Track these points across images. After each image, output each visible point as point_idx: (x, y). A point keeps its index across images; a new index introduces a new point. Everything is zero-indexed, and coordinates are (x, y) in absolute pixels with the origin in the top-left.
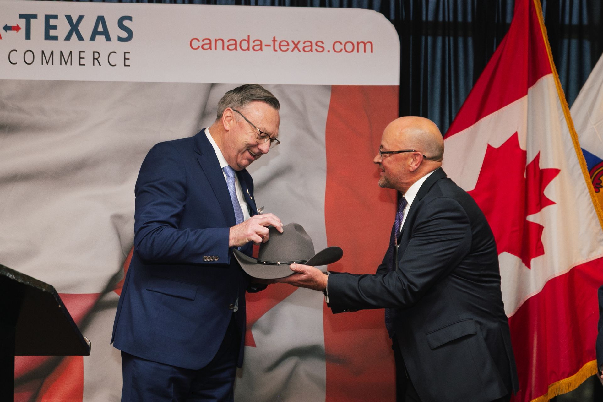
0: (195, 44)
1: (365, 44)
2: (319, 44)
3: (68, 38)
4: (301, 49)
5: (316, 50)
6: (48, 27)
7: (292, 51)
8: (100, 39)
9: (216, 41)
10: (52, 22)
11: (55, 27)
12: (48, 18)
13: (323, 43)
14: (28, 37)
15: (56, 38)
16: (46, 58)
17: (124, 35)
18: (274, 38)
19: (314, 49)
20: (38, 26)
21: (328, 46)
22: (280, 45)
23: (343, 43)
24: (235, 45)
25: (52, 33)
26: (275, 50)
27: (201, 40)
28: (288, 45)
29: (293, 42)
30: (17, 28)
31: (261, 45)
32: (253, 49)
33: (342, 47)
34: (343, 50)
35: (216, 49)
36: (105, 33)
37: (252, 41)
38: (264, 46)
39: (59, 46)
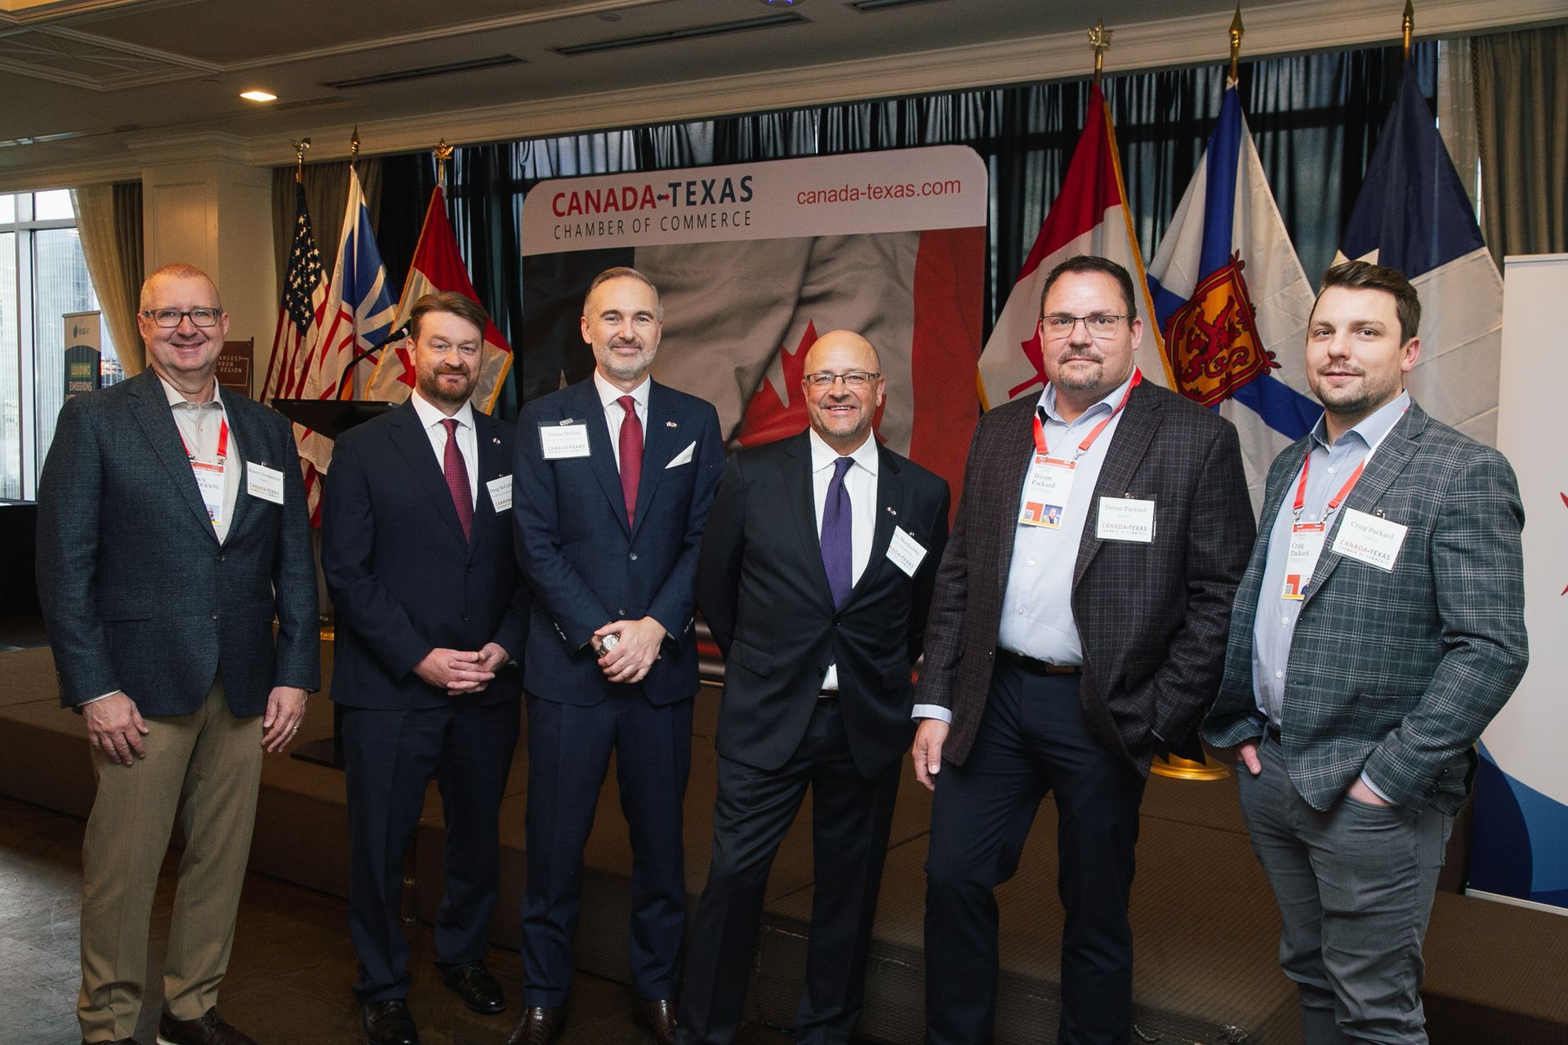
0: (802, 198)
1: (953, 184)
2: (910, 188)
3: (703, 202)
4: (893, 195)
5: (907, 194)
6: (690, 193)
7: (885, 197)
8: (728, 200)
9: (819, 193)
10: (692, 188)
11: (694, 193)
12: (690, 184)
13: (913, 186)
14: (675, 205)
15: (694, 203)
16: (688, 224)
17: (746, 195)
18: (869, 186)
19: (905, 194)
20: (682, 192)
21: (918, 190)
22: (874, 193)
23: (932, 185)
24: (834, 196)
25: (692, 198)
26: (870, 198)
27: (807, 194)
28: (882, 192)
29: (886, 188)
30: (666, 197)
31: (857, 194)
32: (851, 199)
33: (931, 189)
34: (932, 192)
35: (819, 201)
36: (731, 195)
37: (849, 190)
38: (860, 193)
39: (697, 210)
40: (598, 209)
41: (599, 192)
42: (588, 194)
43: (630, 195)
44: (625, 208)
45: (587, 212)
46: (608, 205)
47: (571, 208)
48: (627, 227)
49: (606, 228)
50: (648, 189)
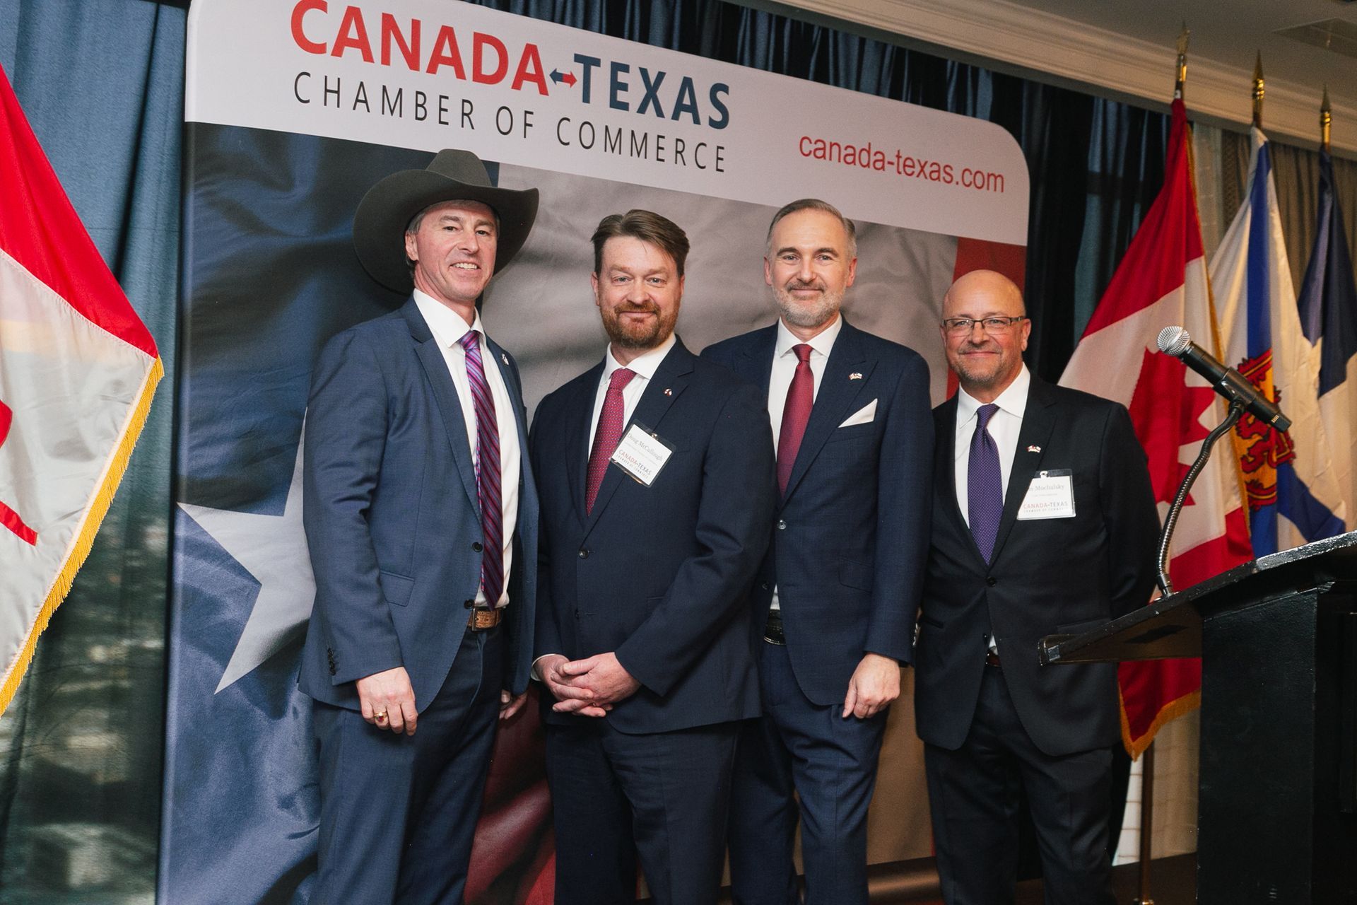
0: (806, 147)
1: (996, 178)
2: (948, 170)
3: (642, 109)
4: (928, 175)
5: (944, 178)
6: (616, 86)
7: (918, 176)
8: (686, 117)
9: (832, 145)
10: (622, 77)
11: (624, 87)
12: (617, 67)
13: (952, 169)
14: (586, 99)
15: (624, 106)
16: (613, 142)
17: (718, 117)
18: (899, 151)
19: (941, 179)
20: (601, 77)
21: (957, 175)
22: (905, 166)
23: (973, 172)
24: (853, 156)
25: (621, 96)
26: (899, 173)
27: (813, 141)
28: (913, 167)
29: (919, 161)
30: (570, 79)
31: (883, 160)
32: (874, 166)
33: (971, 179)
34: (973, 184)
35: (830, 159)
36: (693, 109)
37: (873, 152)
38: (886, 162)
39: (629, 121)
40: (413, 61)
41: (416, 25)
42: (389, 23)
43: (489, 52)
44: (478, 77)
45: (386, 60)
46: (436, 60)
47: (342, 42)
48: (483, 115)
49: (432, 107)
50: (531, 51)
